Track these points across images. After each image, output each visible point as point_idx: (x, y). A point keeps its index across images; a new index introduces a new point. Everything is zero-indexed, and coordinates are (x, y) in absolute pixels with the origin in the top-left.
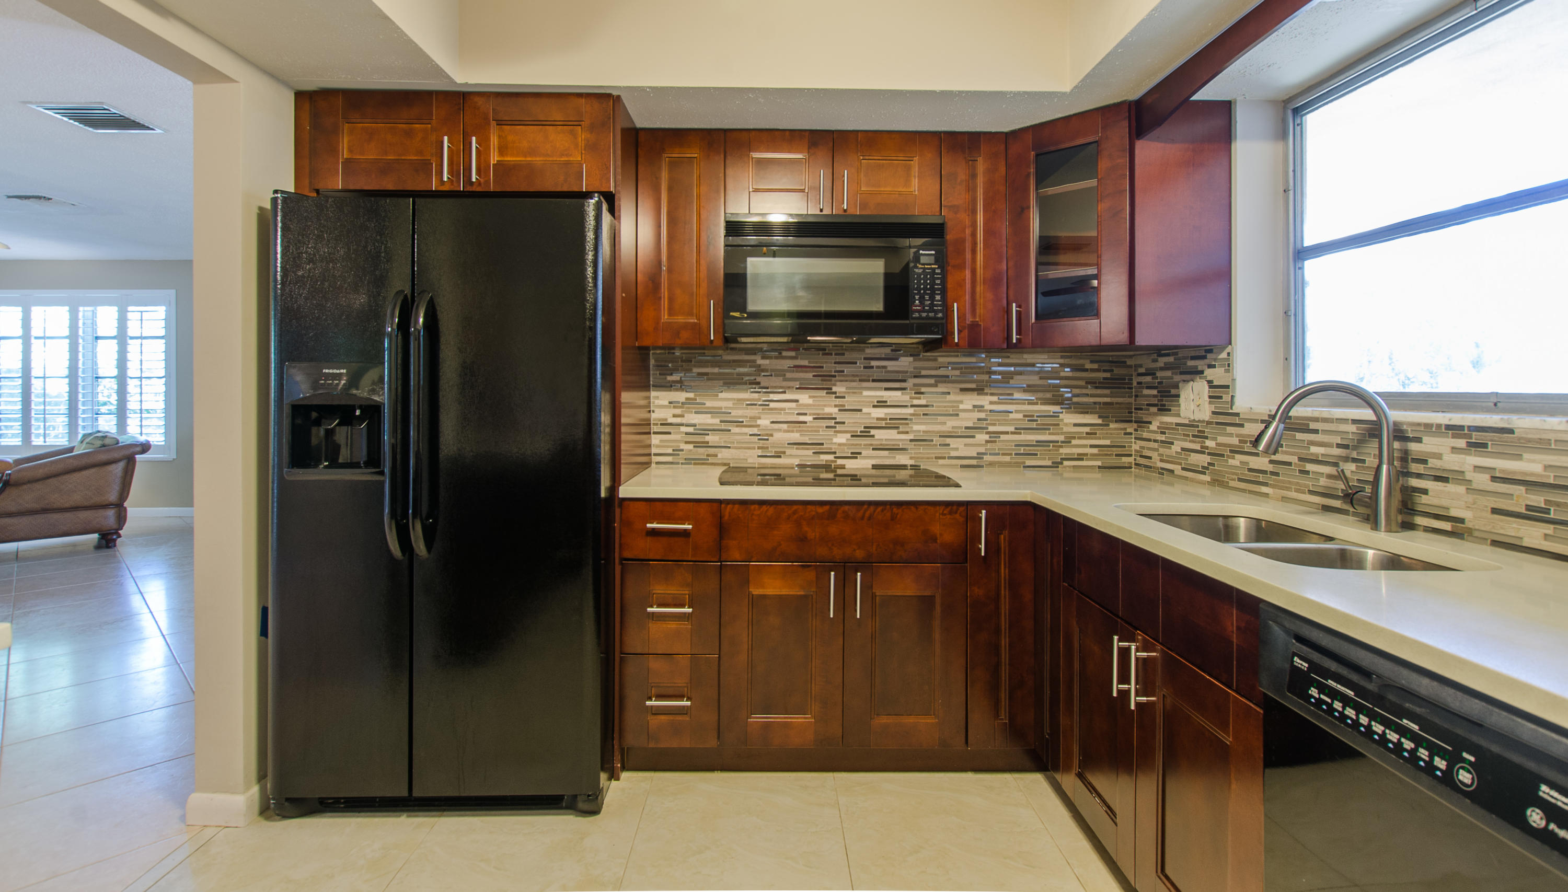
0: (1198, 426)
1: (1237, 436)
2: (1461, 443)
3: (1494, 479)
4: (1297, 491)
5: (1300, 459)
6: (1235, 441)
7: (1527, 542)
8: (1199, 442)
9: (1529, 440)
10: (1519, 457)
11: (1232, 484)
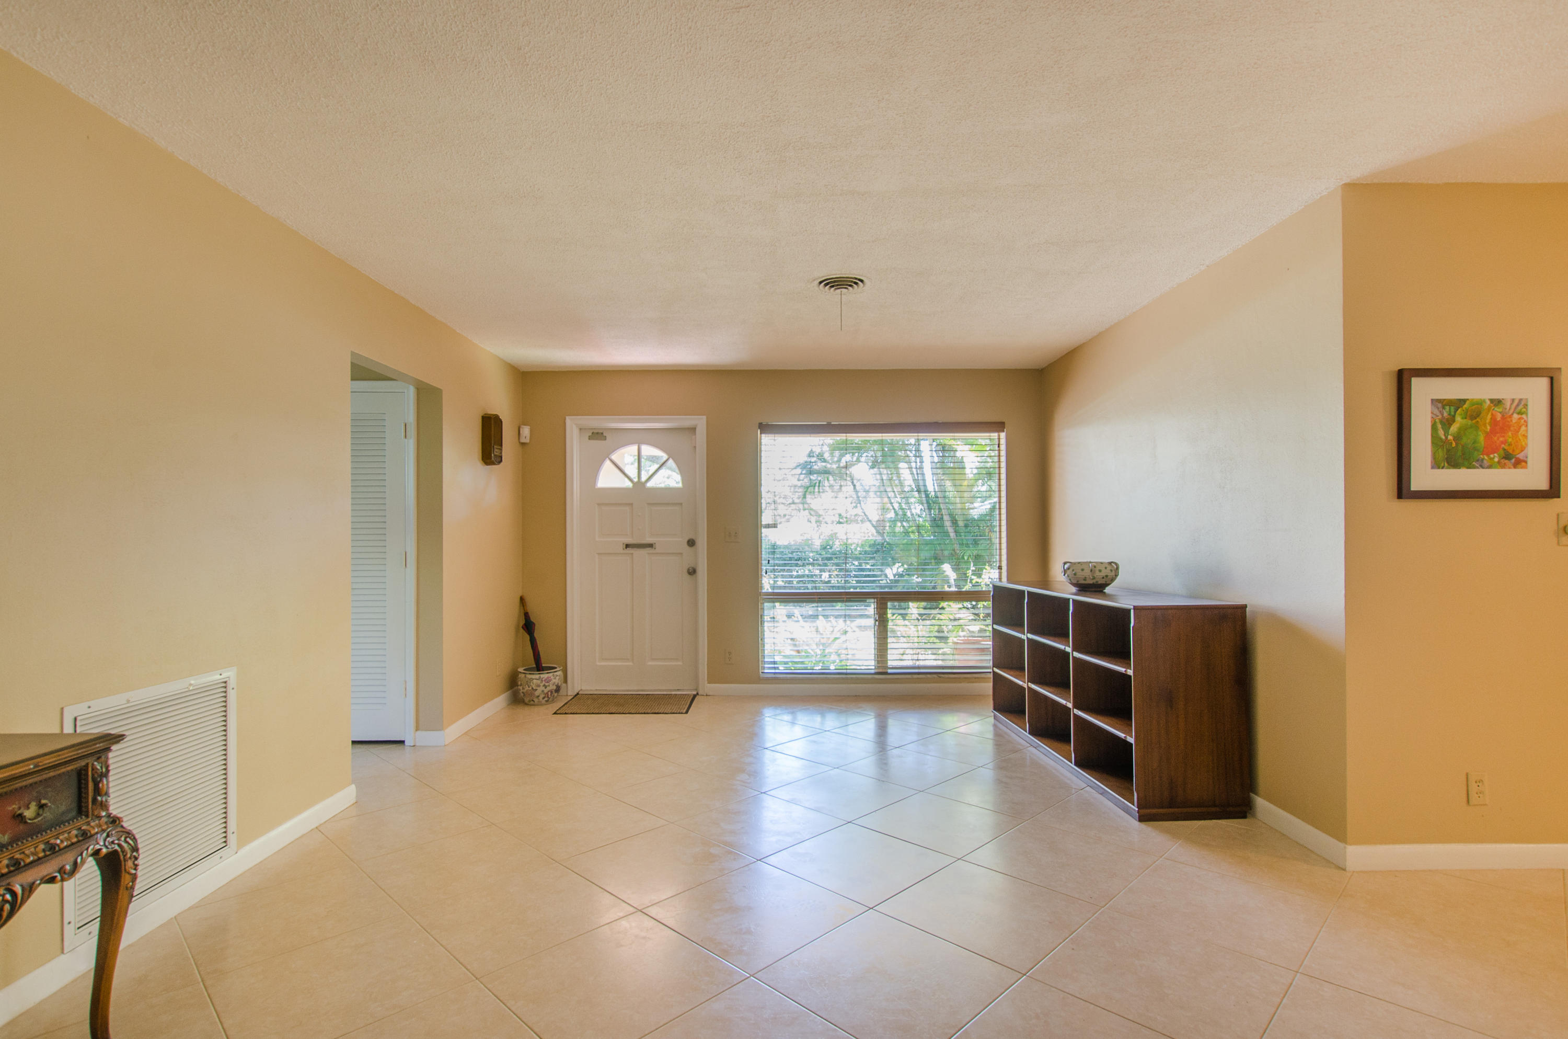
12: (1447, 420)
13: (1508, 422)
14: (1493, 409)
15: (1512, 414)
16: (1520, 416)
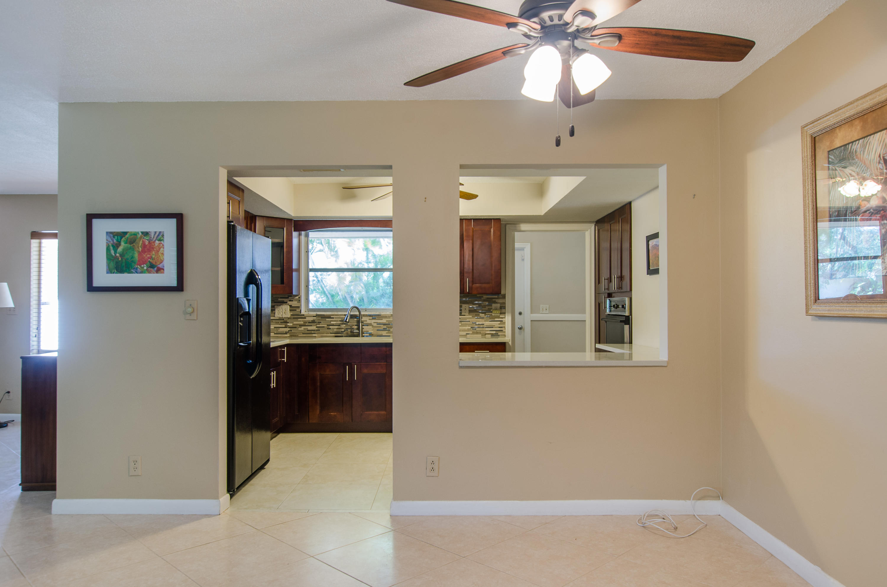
0: (284, 319)
1: (302, 321)
2: (371, 318)
3: (377, 324)
4: (326, 334)
5: (327, 325)
6: (302, 323)
7: (383, 335)
8: (284, 324)
9: (383, 316)
10: (382, 320)
11: (299, 335)
12: (116, 244)
13: (153, 245)
14: (143, 238)
15: (155, 241)
16: (160, 242)
